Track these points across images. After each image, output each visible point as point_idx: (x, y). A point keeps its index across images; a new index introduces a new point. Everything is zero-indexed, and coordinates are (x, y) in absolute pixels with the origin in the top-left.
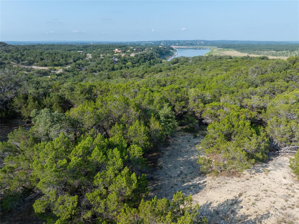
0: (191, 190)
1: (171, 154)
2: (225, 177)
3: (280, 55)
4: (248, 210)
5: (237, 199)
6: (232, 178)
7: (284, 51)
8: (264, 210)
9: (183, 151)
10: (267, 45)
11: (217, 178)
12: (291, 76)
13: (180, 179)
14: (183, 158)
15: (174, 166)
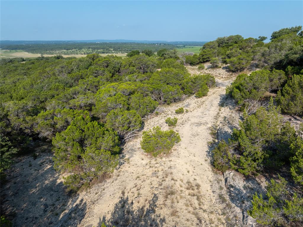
0: (74, 217)
1: (16, 191)
2: (99, 184)
3: (71, 54)
4: (138, 202)
5: (123, 199)
6: (105, 182)
7: (74, 50)
8: (150, 194)
9: (31, 180)
10: (57, 44)
11: (91, 190)
12: (97, 72)
13: (49, 214)
14: (36, 187)
15: (31, 204)
